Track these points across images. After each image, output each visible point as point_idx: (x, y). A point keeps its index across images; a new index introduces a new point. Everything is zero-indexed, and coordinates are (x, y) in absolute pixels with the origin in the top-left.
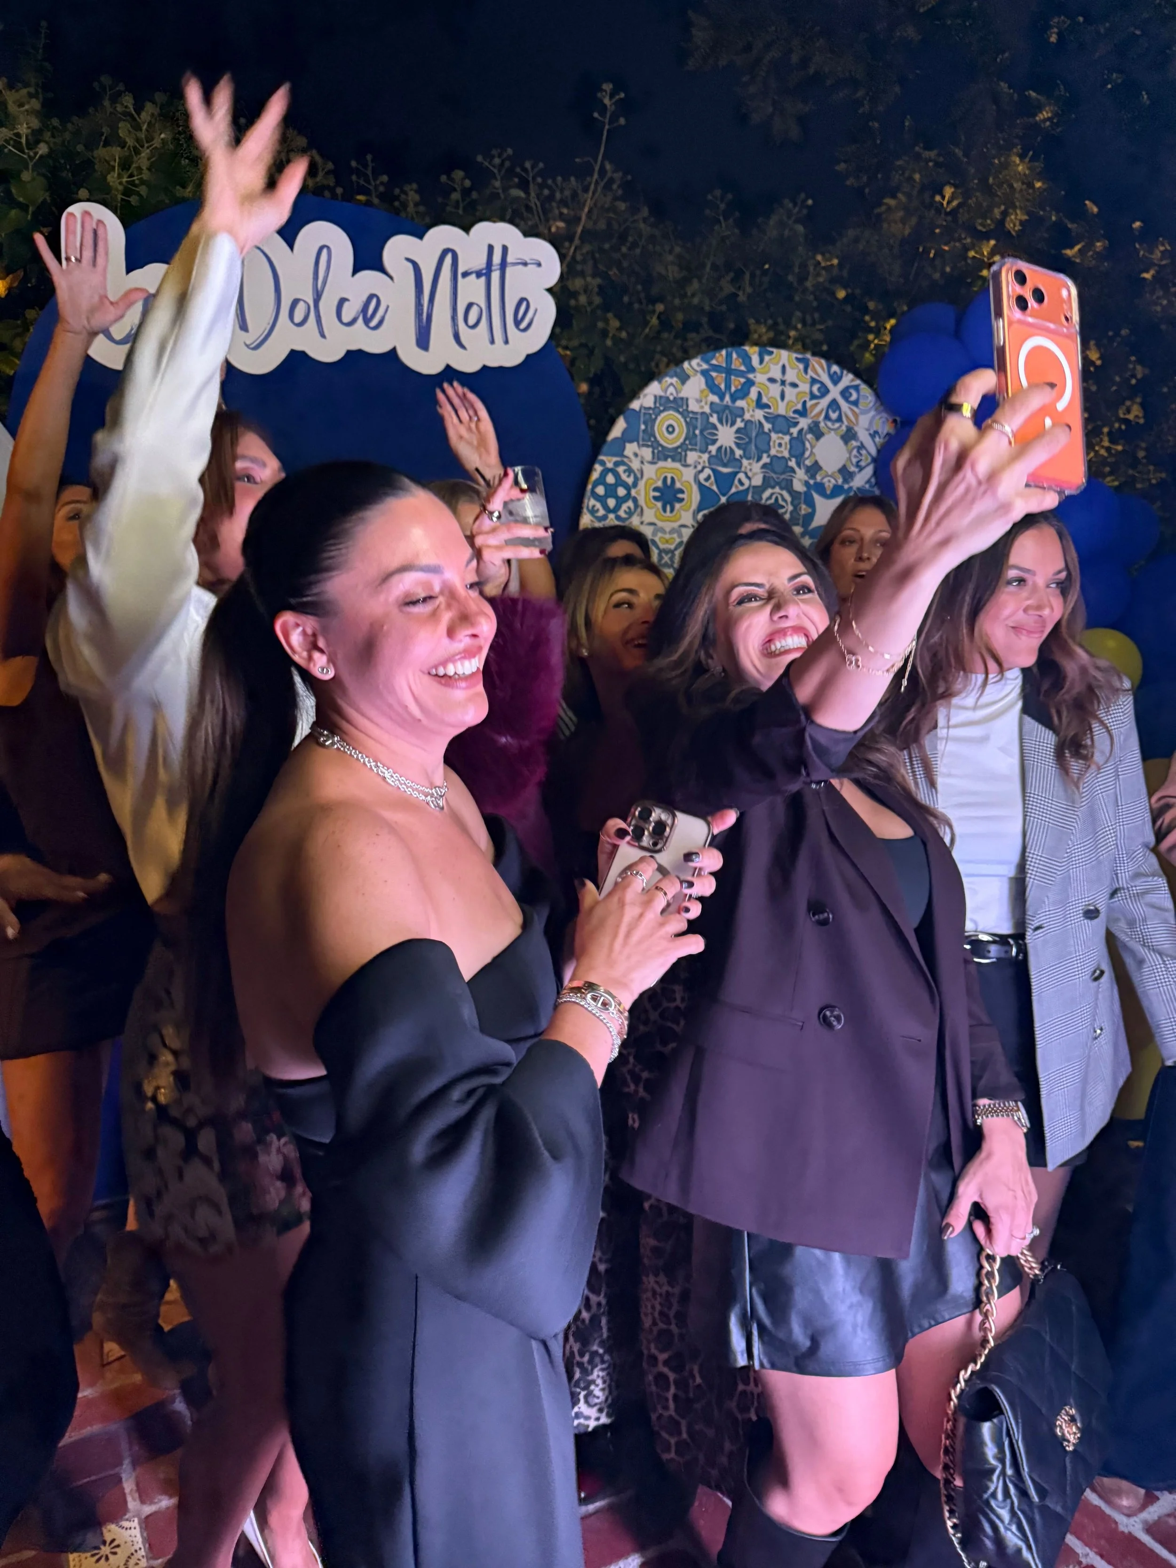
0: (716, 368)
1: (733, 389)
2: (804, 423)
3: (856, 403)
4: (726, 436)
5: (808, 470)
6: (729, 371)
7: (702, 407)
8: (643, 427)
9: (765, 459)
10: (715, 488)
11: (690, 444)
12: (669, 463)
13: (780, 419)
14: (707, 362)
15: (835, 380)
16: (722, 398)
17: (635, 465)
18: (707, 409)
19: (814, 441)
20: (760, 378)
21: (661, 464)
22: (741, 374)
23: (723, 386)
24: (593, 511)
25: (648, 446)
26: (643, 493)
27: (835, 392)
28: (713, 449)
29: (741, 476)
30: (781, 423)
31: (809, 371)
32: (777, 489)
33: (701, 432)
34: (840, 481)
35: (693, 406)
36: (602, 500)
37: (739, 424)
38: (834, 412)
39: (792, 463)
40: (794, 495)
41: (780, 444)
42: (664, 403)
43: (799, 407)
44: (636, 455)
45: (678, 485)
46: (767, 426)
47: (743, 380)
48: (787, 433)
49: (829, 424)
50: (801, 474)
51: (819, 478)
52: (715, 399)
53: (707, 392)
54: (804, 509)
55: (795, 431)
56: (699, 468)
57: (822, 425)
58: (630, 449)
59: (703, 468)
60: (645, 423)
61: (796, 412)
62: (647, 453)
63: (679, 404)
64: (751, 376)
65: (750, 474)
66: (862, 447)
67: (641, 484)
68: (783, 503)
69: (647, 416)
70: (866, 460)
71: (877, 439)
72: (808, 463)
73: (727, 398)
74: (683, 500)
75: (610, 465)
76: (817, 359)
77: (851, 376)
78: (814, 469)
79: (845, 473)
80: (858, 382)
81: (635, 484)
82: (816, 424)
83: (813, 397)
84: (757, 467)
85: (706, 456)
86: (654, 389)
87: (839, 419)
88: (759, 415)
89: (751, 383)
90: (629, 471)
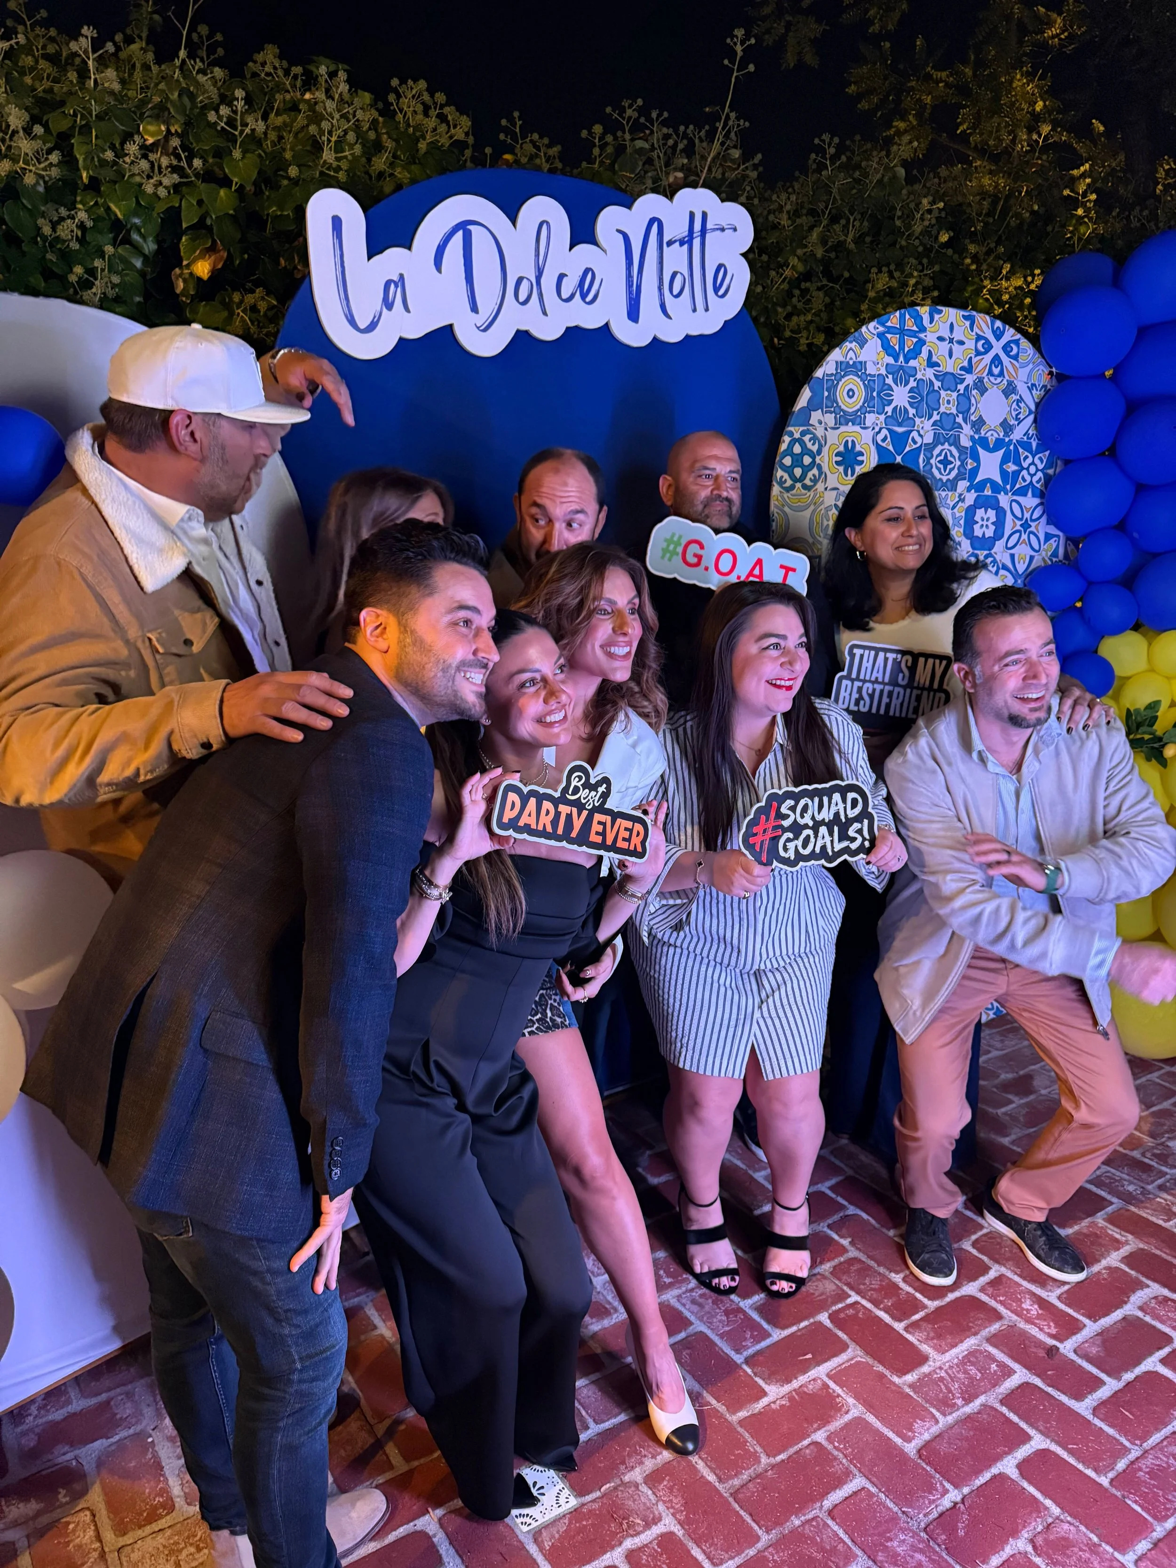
0: (890, 330)
1: (906, 349)
2: (970, 379)
3: (1016, 357)
4: (901, 396)
5: (974, 424)
6: (902, 332)
7: (879, 369)
8: (826, 394)
9: (936, 417)
10: (891, 448)
11: (869, 405)
12: (850, 428)
13: (949, 376)
14: (883, 325)
15: (998, 336)
16: (896, 360)
17: (820, 432)
18: (883, 371)
19: (978, 397)
20: (930, 337)
21: (843, 428)
22: (913, 334)
23: (897, 347)
24: (781, 483)
25: (831, 412)
26: (826, 459)
27: (997, 348)
28: (889, 409)
29: (914, 434)
30: (950, 380)
31: (975, 329)
32: (946, 446)
33: (878, 394)
34: (1002, 434)
35: (871, 370)
36: (789, 470)
37: (912, 384)
38: (996, 367)
39: (960, 419)
40: (962, 450)
41: (948, 402)
42: (845, 368)
43: (966, 364)
44: (820, 422)
45: (858, 448)
46: (937, 384)
47: (915, 340)
48: (955, 389)
49: (992, 379)
50: (967, 430)
51: (983, 433)
52: (891, 360)
53: (882, 354)
54: (970, 464)
55: (961, 387)
56: (877, 429)
57: (986, 380)
58: (816, 416)
59: (881, 429)
60: (828, 390)
61: (962, 368)
62: (830, 419)
63: (857, 368)
64: (922, 335)
65: (922, 432)
66: (1021, 400)
67: (825, 450)
68: (952, 459)
69: (830, 383)
70: (1024, 412)
71: (1034, 392)
72: (973, 418)
73: (901, 359)
74: (862, 462)
75: (797, 435)
76: (982, 315)
77: (1012, 331)
78: (979, 424)
79: (1006, 427)
80: (1019, 336)
81: (819, 452)
82: (981, 380)
83: (978, 353)
84: (928, 424)
85: (882, 417)
86: (836, 355)
87: (1001, 374)
88: (930, 373)
89: (922, 342)
90: (814, 439)
